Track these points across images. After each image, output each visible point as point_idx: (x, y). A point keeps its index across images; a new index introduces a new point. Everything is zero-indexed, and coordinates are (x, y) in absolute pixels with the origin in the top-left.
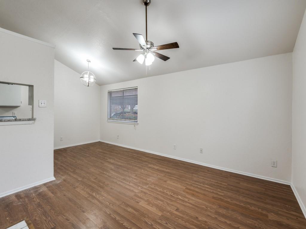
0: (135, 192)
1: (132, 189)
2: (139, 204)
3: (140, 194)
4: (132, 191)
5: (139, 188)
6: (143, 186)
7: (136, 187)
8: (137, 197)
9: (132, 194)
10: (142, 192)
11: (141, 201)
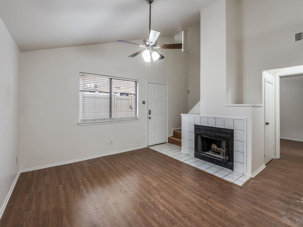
0: (159, 196)
1: (162, 201)
2: (157, 184)
3: (155, 192)
4: (162, 197)
5: (153, 200)
6: (148, 202)
7: (156, 202)
8: (157, 189)
9: (163, 193)
10: (151, 195)
11: (156, 185)
